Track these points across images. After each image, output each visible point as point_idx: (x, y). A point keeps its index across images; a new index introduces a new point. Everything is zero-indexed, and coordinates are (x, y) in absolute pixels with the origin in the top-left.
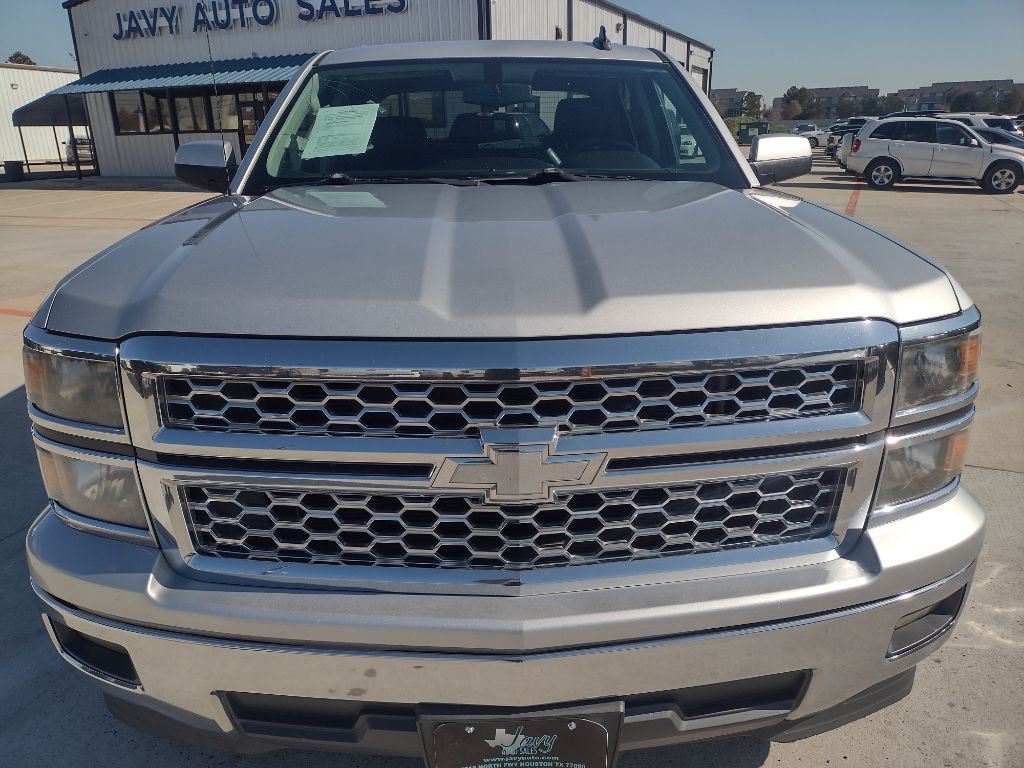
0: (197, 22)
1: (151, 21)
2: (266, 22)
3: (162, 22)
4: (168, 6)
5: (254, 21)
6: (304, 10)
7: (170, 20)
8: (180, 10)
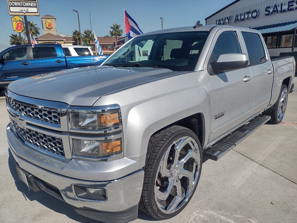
0: (236, 20)
1: (224, 21)
2: (254, 18)
3: (227, 21)
4: (229, 16)
5: (251, 18)
6: (267, 13)
7: (229, 20)
8: (232, 17)
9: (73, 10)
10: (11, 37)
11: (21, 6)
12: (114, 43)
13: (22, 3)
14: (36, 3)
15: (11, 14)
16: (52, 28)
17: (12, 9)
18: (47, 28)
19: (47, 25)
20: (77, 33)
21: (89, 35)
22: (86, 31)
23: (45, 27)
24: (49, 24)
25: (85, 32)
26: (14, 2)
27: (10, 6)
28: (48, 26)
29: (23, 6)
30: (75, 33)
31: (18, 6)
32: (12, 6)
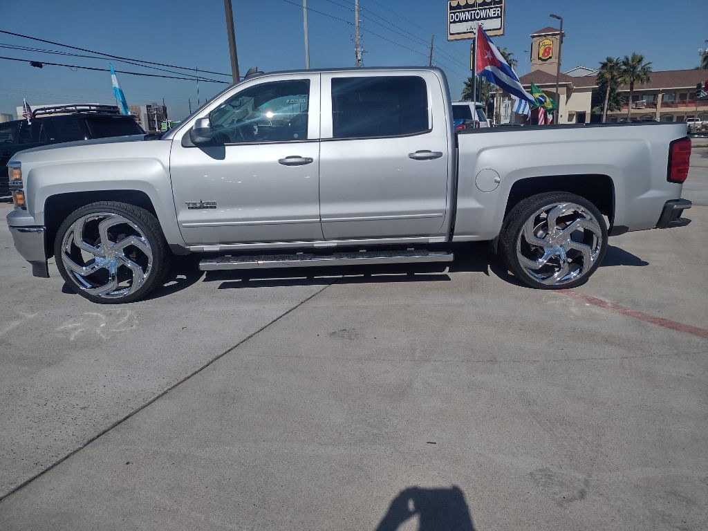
9: (552, 16)
10: (465, 83)
11: (472, 20)
12: (699, 86)
13: (473, 12)
14: (501, 7)
15: (451, 37)
16: (550, 58)
17: (455, 28)
18: (539, 58)
19: (542, 51)
20: (609, 64)
21: (634, 68)
22: (627, 59)
23: (535, 56)
24: (545, 50)
25: (625, 60)
26: (459, 12)
27: (451, 23)
28: (543, 55)
29: (475, 19)
30: (604, 65)
31: (466, 21)
32: (455, 22)
